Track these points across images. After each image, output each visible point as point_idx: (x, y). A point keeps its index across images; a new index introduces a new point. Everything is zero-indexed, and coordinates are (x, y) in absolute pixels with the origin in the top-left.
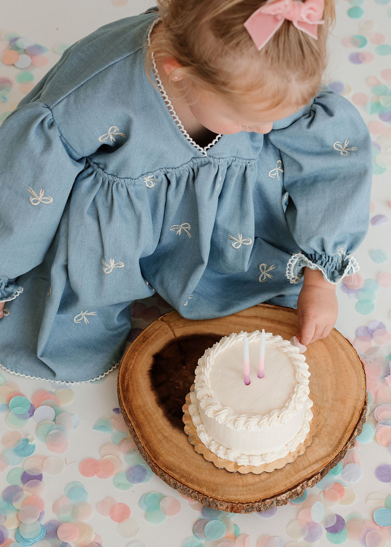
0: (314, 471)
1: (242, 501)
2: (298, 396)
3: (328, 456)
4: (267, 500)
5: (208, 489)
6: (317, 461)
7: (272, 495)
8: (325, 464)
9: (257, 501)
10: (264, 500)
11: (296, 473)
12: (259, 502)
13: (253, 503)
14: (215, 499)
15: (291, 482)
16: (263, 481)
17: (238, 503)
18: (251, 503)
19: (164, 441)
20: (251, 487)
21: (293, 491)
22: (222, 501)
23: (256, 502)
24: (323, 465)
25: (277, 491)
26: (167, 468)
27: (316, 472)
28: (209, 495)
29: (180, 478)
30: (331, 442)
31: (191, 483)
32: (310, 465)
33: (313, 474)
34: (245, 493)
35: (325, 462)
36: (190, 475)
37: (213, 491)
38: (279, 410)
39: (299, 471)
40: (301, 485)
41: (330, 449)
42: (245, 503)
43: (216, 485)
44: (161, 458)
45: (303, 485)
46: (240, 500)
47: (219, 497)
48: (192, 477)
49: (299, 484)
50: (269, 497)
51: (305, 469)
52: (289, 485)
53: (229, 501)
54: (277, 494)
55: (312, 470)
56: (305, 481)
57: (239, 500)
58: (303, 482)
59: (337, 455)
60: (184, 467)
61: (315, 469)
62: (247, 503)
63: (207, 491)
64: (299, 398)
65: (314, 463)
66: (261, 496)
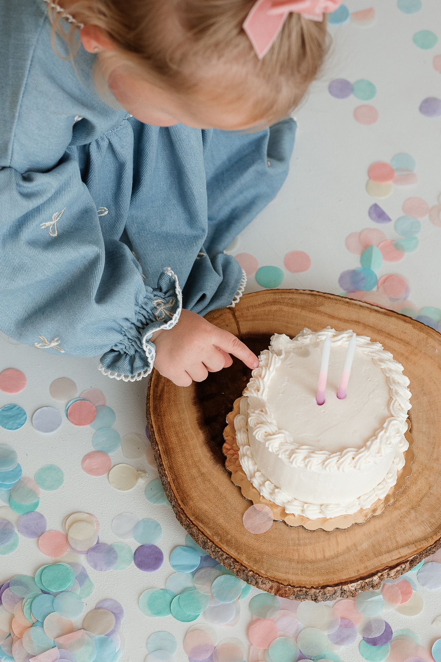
0: (402, 557)
1: (293, 583)
2: (387, 434)
3: (425, 539)
4: (329, 588)
5: (249, 558)
6: (407, 544)
7: (337, 582)
8: (418, 549)
9: (315, 587)
10: (324, 587)
11: (376, 556)
12: (317, 588)
13: (308, 588)
14: (256, 574)
15: (366, 567)
16: (328, 560)
17: (288, 585)
18: (305, 587)
19: (199, 480)
20: (309, 566)
21: (367, 581)
22: (266, 578)
23: (312, 587)
24: (416, 551)
25: (344, 577)
26: (197, 518)
27: (403, 559)
28: (249, 566)
29: (212, 535)
30: (433, 521)
31: (227, 545)
32: (397, 548)
33: (399, 561)
34: (299, 572)
35: (419, 547)
36: (228, 534)
37: (256, 561)
38: (356, 449)
39: (381, 554)
40: (380, 574)
41: (429, 530)
42: (297, 587)
43: (261, 554)
44: (191, 503)
45: (382, 575)
46: (291, 582)
47: (263, 572)
48: (229, 537)
49: (378, 572)
50: (331, 584)
51: (389, 552)
52: (363, 572)
53: (275, 580)
54: (343, 581)
55: (399, 556)
56: (386, 570)
57: (289, 582)
58: (384, 570)
59: (437, 541)
60: (221, 520)
61: (403, 555)
62: (300, 587)
63: (246, 561)
64: (388, 438)
65: (403, 547)
66: (320, 580)
